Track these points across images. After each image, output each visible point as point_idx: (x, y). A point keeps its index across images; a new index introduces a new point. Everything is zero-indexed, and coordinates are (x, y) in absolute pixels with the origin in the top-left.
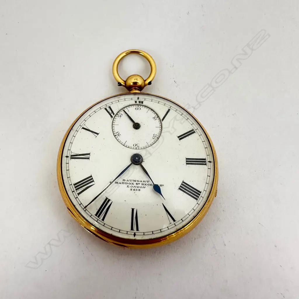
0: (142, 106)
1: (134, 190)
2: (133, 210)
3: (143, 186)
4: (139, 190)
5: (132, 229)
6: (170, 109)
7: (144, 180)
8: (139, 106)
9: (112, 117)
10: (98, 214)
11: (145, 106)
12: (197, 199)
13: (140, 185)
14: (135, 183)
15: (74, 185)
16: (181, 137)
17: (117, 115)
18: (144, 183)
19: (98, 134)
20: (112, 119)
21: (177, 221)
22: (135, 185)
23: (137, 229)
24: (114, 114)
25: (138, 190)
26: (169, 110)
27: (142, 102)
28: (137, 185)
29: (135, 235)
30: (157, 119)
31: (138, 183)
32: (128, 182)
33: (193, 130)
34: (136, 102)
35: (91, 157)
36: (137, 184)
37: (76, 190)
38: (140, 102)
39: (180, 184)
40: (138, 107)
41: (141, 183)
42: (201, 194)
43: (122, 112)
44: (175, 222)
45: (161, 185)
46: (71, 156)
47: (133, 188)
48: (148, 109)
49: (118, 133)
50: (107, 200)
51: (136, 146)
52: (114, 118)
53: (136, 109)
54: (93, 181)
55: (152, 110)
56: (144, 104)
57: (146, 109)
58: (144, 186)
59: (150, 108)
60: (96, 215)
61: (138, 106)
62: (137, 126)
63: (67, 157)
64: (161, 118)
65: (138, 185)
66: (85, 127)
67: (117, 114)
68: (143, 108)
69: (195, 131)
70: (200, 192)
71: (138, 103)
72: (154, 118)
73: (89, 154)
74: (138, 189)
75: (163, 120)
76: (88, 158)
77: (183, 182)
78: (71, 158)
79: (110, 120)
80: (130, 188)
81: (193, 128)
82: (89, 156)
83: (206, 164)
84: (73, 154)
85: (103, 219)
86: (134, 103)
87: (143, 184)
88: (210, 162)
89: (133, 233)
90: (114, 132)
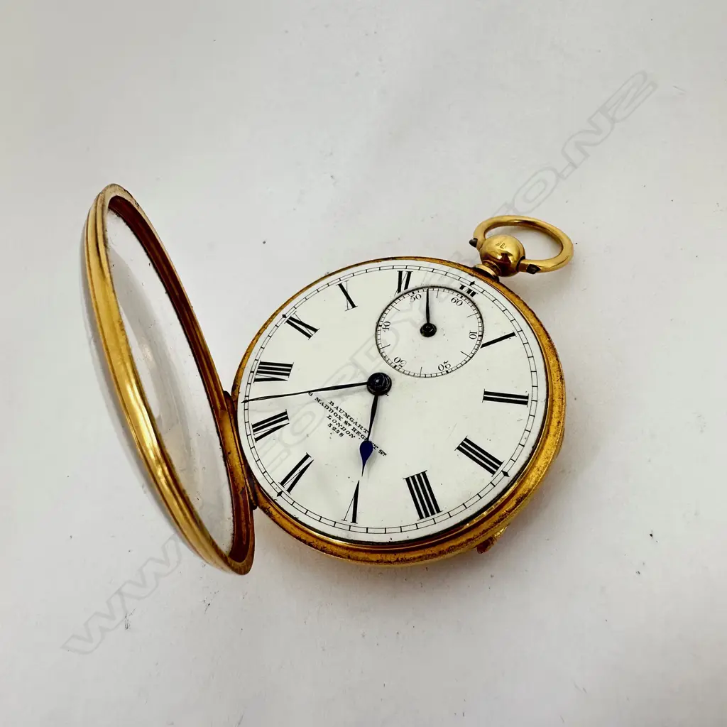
0: (467, 301)
1: (334, 429)
2: (307, 456)
3: (352, 432)
4: (342, 435)
5: (283, 483)
6: (516, 334)
7: (362, 425)
8: (464, 298)
9: (399, 290)
10: (257, 427)
11: (474, 304)
12: (421, 517)
13: (349, 429)
14: (345, 419)
15: (261, 363)
16: (490, 396)
17: (411, 294)
18: (359, 429)
19: (354, 306)
20: (397, 295)
21: (357, 525)
22: (342, 422)
23: (289, 490)
24: (406, 287)
25: (340, 433)
26: (513, 334)
27: (474, 294)
28: (344, 425)
29: (279, 494)
30: (476, 339)
31: (349, 422)
32: (335, 411)
33: (527, 397)
34: (462, 287)
35: (315, 335)
36: (346, 422)
37: (258, 372)
38: (469, 291)
39: (414, 473)
40: (460, 299)
41: (353, 425)
42: (437, 515)
43: (423, 293)
44: (353, 524)
45: (381, 452)
46: (291, 318)
47: (334, 425)
48: (476, 312)
49: (387, 324)
50: (283, 416)
51: (398, 365)
52: (401, 295)
53: (454, 301)
54: (288, 375)
55: (481, 317)
56: (474, 298)
57: (471, 310)
58: (354, 434)
59: (479, 312)
60: (254, 426)
61: (461, 297)
62: (428, 330)
63: (284, 316)
64: (484, 342)
65: (346, 426)
66: (344, 285)
67: (413, 291)
68: (467, 306)
69: (529, 403)
70: (438, 511)
71: (464, 291)
72: (473, 334)
73: (315, 330)
74: (341, 431)
75: (484, 346)
76: (309, 336)
77: (424, 473)
78: (288, 322)
79: (393, 293)
80: (331, 422)
81: (530, 393)
82: (312, 332)
83: (493, 473)
84: (294, 317)
85: (257, 439)
86: (457, 287)
87: (354, 429)
88: (506, 474)
89: (279, 491)
90: (382, 319)
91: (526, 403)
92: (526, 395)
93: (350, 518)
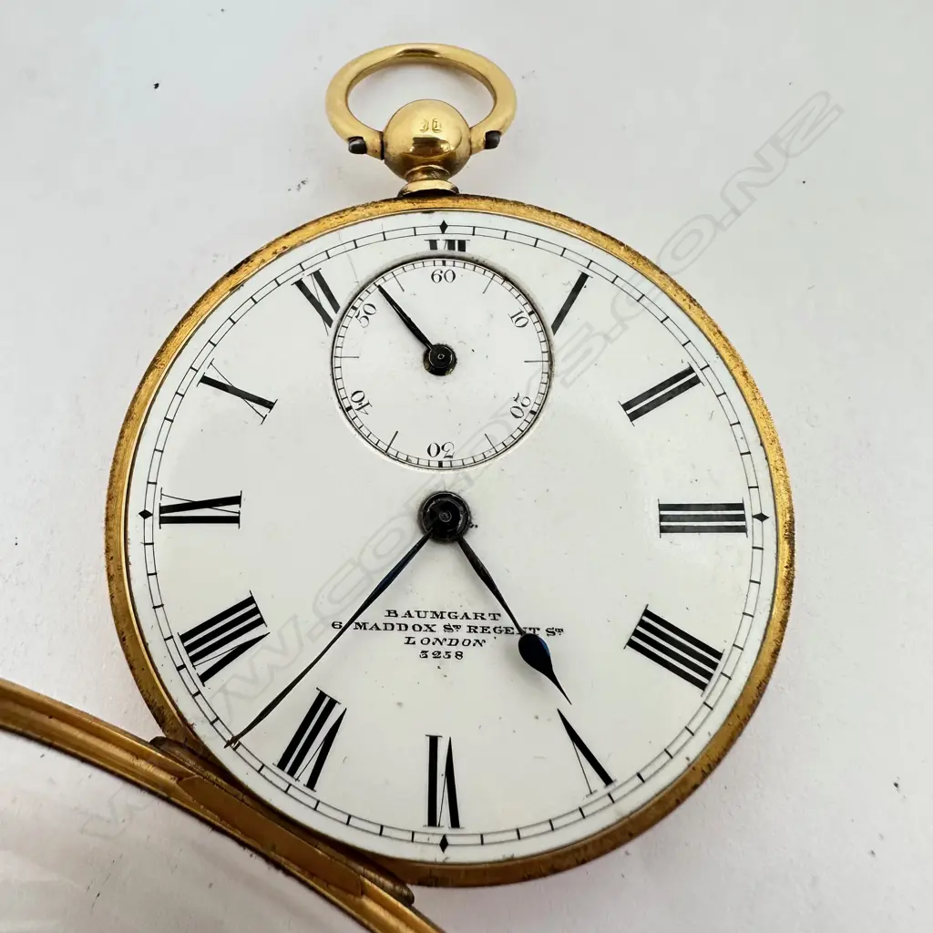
0: (459, 264)
1: (437, 655)
2: (434, 741)
3: (473, 637)
4: (459, 655)
5: (432, 821)
6: (587, 272)
7: (479, 611)
8: (449, 262)
9: (328, 320)
10: (290, 761)
11: (477, 263)
12: (702, 686)
13: (462, 634)
14: (439, 624)
15: (184, 638)
16: (636, 409)
17: (351, 312)
18: (479, 623)
19: (270, 405)
20: (332, 330)
21: (617, 784)
22: (441, 633)
23: (455, 822)
24: (336, 307)
25: (453, 655)
26: (584, 277)
27: (462, 245)
28: (449, 635)
29: (444, 844)
30: (530, 324)
31: (453, 622)
32: (410, 622)
33: (690, 370)
34: (433, 244)
35: (244, 510)
36: (447, 628)
37: (193, 659)
38: (451, 244)
39: (632, 623)
40: (444, 269)
41: (464, 623)
42: (721, 663)
43: (374, 297)
44: (610, 788)
45: (551, 632)
46: (163, 509)
47: (431, 649)
48: (489, 274)
49: (357, 397)
50: (323, 705)
51: (441, 457)
52: (338, 327)
53: (436, 278)
54: (261, 621)
55: (506, 279)
56: (471, 251)
57: (479, 278)
58: (481, 637)
59: (496, 272)
60: (282, 765)
61: (444, 263)
62: (440, 361)
63: (145, 514)
64: (550, 320)
65: (454, 635)
66: (212, 375)
67: (350, 305)
68: (465, 272)
69: (701, 377)
70: (718, 655)
71: (442, 247)
72: (516, 317)
73: (236, 500)
74: (453, 650)
75: (556, 326)
76: (235, 520)
77: (647, 613)
78: (163, 521)
79: (323, 334)
80: (419, 647)
81: (690, 360)
82: (234, 508)
83: (743, 529)
84: (166, 502)
85: (311, 783)
86: (425, 249)
87: (472, 629)
88: (762, 517)
89: (438, 840)
90: (342, 393)
91: (695, 381)
92: (685, 367)
93: (597, 781)
